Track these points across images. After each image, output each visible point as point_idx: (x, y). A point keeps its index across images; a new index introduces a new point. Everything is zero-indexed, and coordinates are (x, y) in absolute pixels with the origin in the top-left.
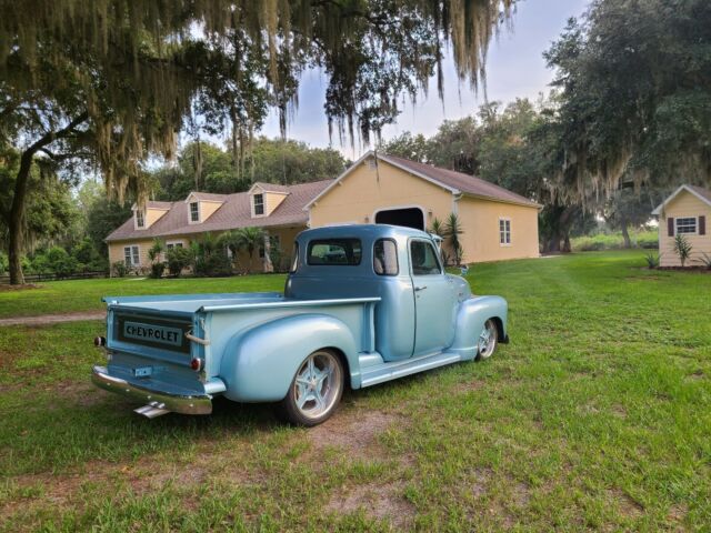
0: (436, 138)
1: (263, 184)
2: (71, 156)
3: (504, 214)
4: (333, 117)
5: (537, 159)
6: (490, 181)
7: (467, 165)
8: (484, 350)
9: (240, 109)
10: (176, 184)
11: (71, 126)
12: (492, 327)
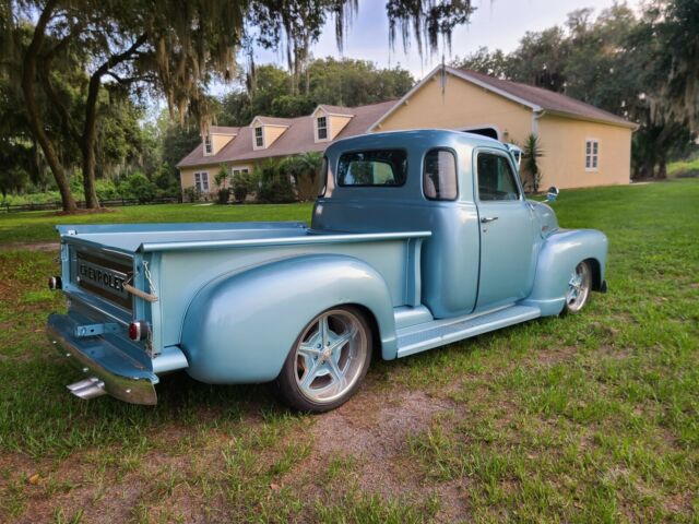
0: (516, 53)
1: (326, 106)
2: (137, 80)
3: (591, 134)
4: (397, 20)
5: (634, 72)
6: (577, 98)
7: (551, 81)
8: (572, 301)
9: (296, 18)
10: (244, 109)
11: (135, 46)
12: (585, 270)
